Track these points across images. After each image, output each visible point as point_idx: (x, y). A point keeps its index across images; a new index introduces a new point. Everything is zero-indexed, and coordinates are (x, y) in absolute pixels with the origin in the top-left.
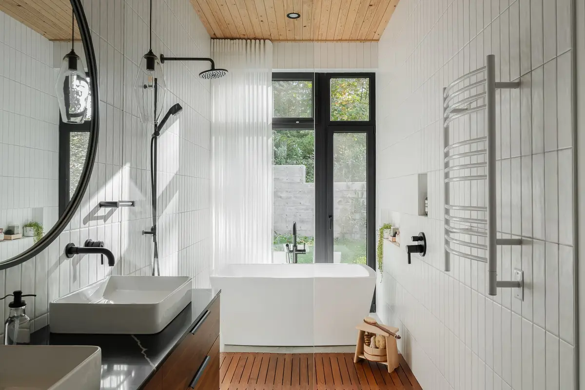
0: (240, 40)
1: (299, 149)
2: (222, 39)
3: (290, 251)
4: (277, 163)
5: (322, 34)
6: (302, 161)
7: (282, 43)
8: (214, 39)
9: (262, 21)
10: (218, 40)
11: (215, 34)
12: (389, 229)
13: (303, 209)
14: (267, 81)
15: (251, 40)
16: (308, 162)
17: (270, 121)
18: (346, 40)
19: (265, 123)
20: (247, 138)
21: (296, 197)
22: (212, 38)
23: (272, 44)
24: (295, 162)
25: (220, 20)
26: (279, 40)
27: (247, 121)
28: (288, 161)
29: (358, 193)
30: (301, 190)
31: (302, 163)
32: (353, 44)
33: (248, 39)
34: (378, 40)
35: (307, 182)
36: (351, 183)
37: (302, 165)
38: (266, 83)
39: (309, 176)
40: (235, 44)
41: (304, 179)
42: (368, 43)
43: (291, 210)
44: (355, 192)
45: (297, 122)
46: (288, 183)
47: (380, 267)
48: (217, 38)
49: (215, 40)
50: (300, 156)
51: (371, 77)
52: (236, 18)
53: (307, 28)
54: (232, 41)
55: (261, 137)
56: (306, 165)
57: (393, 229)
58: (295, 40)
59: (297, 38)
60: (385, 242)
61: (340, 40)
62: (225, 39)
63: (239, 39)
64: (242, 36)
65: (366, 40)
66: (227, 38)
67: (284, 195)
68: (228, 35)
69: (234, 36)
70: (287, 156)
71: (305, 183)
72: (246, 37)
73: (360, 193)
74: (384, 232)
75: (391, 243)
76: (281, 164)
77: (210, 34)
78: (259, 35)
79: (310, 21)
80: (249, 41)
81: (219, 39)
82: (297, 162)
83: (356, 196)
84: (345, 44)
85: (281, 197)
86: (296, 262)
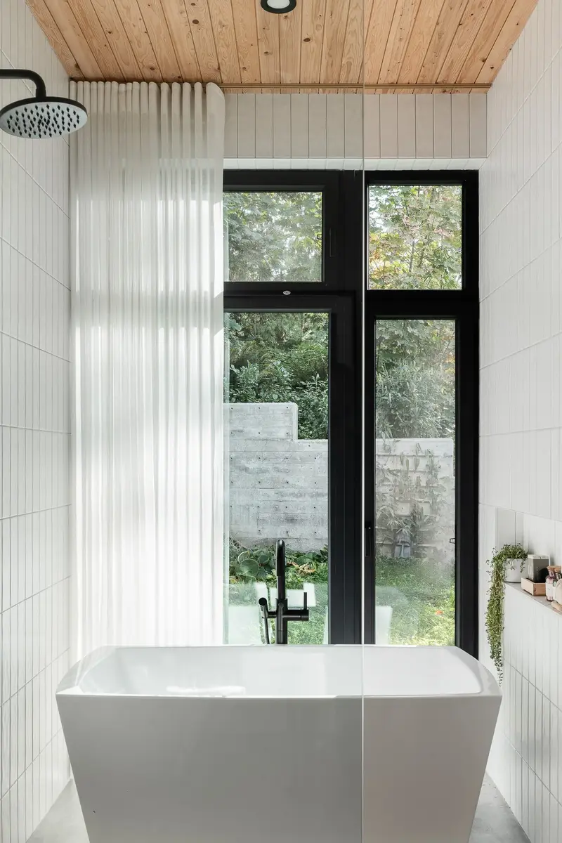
0: (144, 84)
1: (283, 369)
2: (97, 80)
3: (270, 613)
4: (239, 399)
5: (349, 64)
6: (290, 394)
7: (250, 95)
8: (76, 80)
9: (196, 22)
10: (87, 83)
11: (77, 66)
12: (520, 560)
13: (292, 494)
14: (212, 190)
15: (170, 83)
16: (302, 397)
17: (219, 290)
18: (408, 85)
19: (206, 293)
20: (161, 332)
21: (278, 470)
22: (71, 79)
23: (223, 98)
24: (275, 397)
25: (85, 19)
26: (241, 85)
27: (161, 288)
28: (261, 394)
29: (408, 461)
30: (287, 455)
31: (290, 399)
32: (424, 97)
33: (164, 80)
34: (489, 85)
35: (300, 437)
36: (393, 440)
37: (291, 403)
38: (208, 194)
39: (305, 425)
40: (129, 94)
41: (295, 432)
42: (461, 96)
43: (268, 496)
44: (402, 457)
45: (287, 293)
46: (263, 440)
47: (496, 654)
48: (84, 79)
49: (80, 83)
50: (286, 383)
51: (468, 181)
52: (128, 9)
53: (312, 44)
54: (123, 85)
55: (196, 329)
56: (298, 402)
57: (535, 561)
58: (279, 86)
59: (288, 78)
60: (509, 592)
61: (394, 85)
62: (105, 80)
63: (140, 81)
64: (148, 74)
65: (458, 85)
66: (111, 80)
67: (252, 465)
68: (113, 72)
69: (128, 70)
70: (259, 384)
71: (296, 441)
72: (157, 75)
73: (411, 461)
74: (508, 567)
75: (528, 597)
76: (246, 401)
77: (66, 67)
78: (190, 70)
79: (319, 22)
80: (165, 86)
81: (90, 81)
82: (279, 397)
83: (403, 468)
84: (405, 96)
85: (246, 469)
86: (285, 642)
